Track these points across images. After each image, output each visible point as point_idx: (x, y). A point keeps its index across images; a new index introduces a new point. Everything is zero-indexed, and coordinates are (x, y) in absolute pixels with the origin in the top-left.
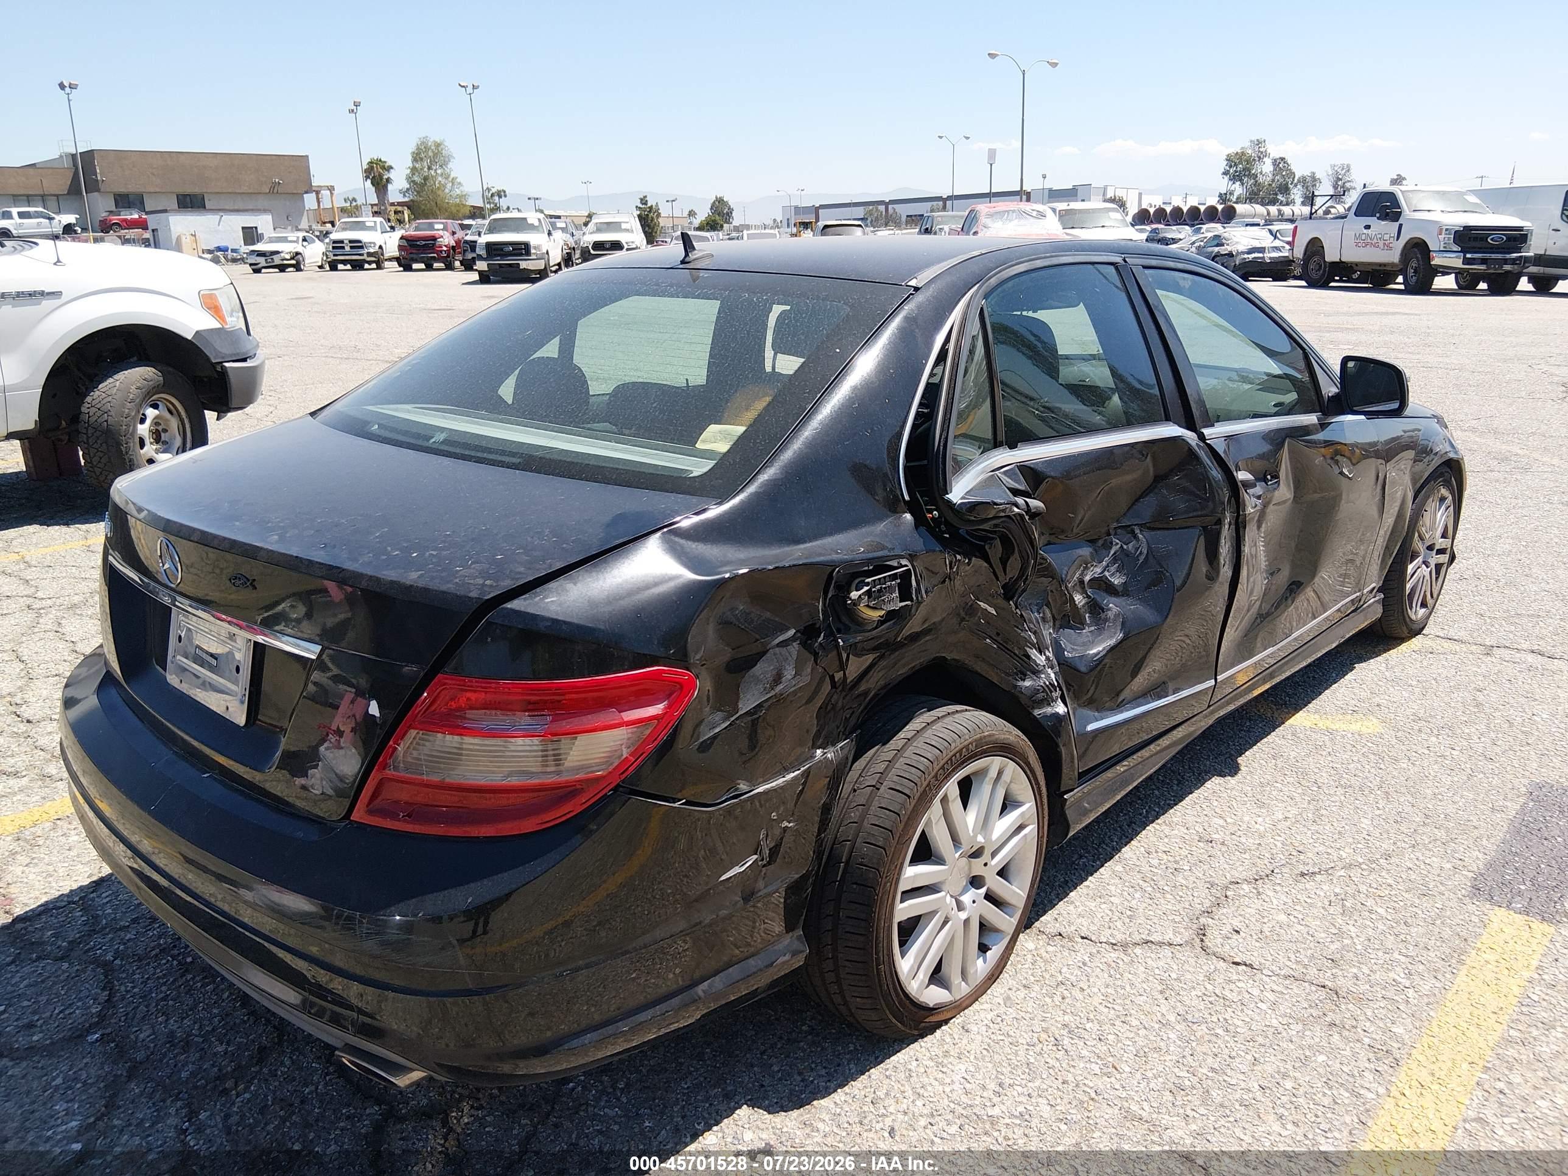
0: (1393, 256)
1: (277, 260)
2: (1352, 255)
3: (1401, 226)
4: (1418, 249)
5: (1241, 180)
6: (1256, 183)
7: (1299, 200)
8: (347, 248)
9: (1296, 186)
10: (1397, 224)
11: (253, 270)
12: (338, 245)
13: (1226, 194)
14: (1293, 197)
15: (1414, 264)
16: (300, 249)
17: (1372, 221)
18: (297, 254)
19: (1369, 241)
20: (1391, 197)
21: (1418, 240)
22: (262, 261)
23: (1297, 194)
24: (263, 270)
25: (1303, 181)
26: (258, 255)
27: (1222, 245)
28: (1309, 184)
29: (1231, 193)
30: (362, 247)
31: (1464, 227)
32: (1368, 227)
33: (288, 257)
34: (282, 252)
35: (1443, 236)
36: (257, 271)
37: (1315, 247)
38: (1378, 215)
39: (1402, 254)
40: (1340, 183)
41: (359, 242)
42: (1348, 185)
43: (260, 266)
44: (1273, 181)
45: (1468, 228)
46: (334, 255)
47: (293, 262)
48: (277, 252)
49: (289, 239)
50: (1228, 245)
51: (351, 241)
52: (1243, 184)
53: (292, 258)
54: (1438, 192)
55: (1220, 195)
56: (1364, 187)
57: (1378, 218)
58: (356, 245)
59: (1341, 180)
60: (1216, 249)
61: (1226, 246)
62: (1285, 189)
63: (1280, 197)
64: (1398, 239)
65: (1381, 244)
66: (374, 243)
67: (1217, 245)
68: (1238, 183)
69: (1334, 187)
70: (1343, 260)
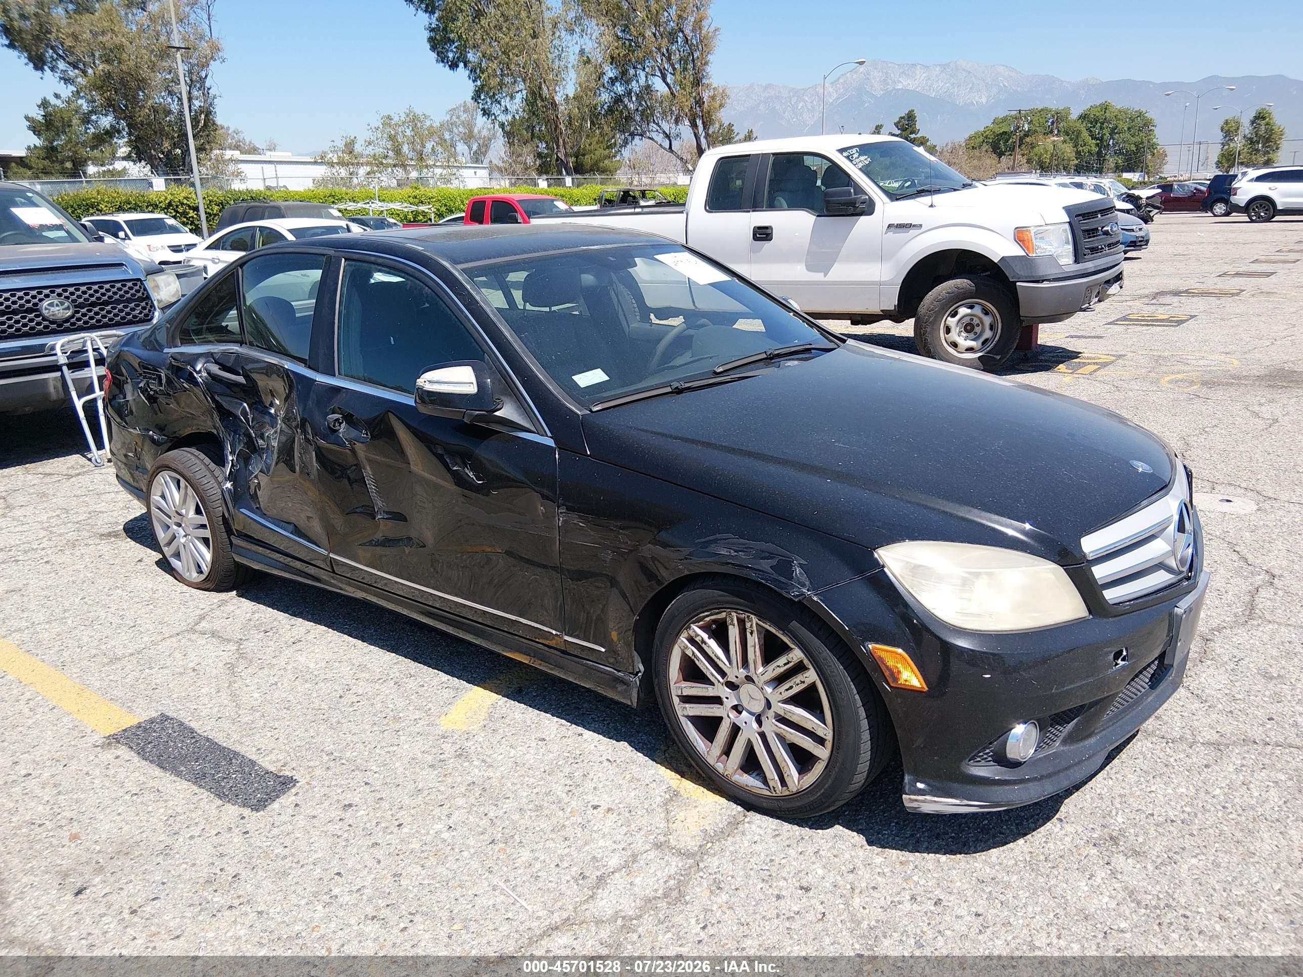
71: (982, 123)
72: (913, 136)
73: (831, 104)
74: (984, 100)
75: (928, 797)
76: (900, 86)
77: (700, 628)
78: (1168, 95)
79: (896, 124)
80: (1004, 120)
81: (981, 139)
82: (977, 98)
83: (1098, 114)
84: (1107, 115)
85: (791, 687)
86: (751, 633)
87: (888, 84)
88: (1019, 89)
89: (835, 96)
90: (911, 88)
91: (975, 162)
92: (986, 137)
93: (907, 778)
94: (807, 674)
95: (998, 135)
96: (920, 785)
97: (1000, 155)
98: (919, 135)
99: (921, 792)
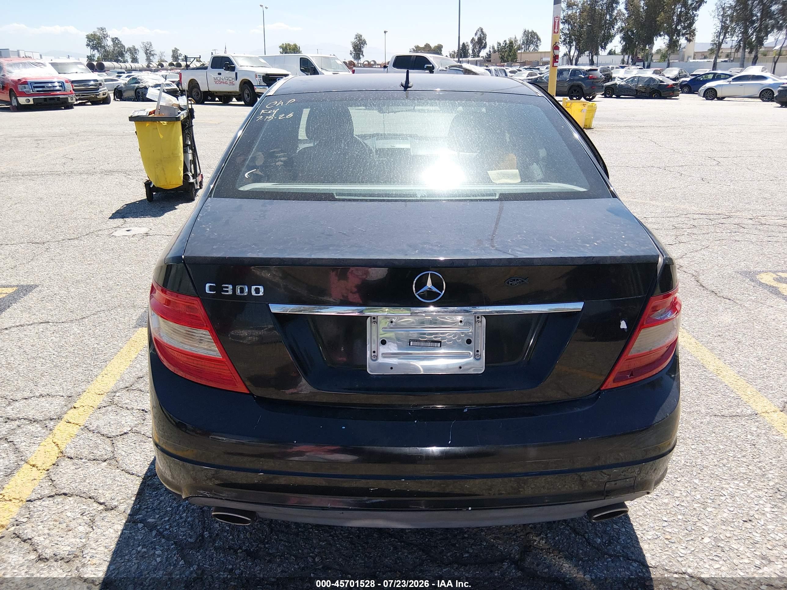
0: (236, 88)
2: (214, 88)
3: (236, 74)
4: (247, 84)
5: (97, 49)
6: (106, 51)
7: (130, 60)
9: (126, 52)
10: (234, 73)
13: (91, 56)
14: (126, 58)
15: (247, 91)
17: (221, 71)
19: (222, 80)
20: (227, 59)
21: (246, 81)
23: (128, 56)
25: (130, 50)
27: (139, 83)
28: (133, 51)
29: (94, 56)
31: (266, 74)
32: (220, 74)
35: (258, 78)
37: (193, 84)
38: (224, 68)
39: (240, 87)
40: (148, 51)
42: (152, 53)
44: (114, 50)
45: (267, 75)
50: (142, 83)
52: (99, 51)
54: (248, 57)
55: (88, 57)
56: (212, 54)
57: (225, 70)
59: (148, 50)
60: (137, 85)
61: (141, 84)
62: (122, 54)
63: (120, 58)
64: (236, 80)
65: (228, 82)
67: (136, 83)
68: (96, 51)
69: (146, 53)
70: (210, 90)
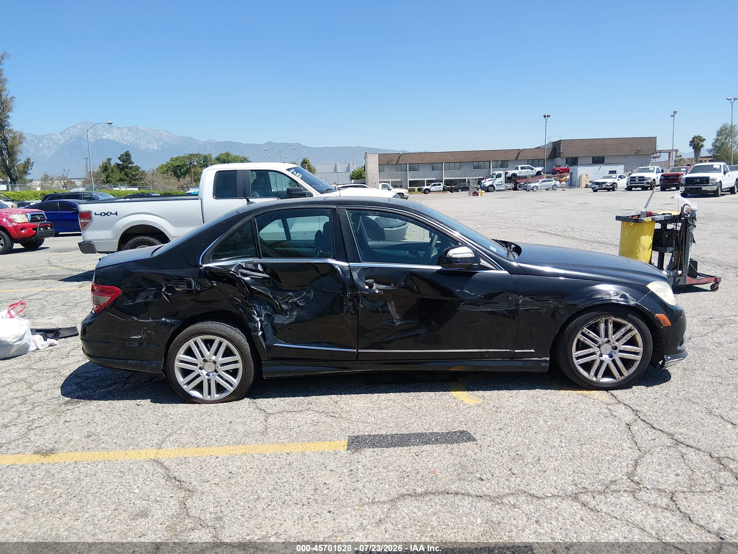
1: (604, 186)
8: (637, 181)
11: (593, 190)
12: (633, 179)
16: (616, 181)
18: (614, 183)
22: (597, 187)
24: (598, 191)
26: (596, 184)
30: (644, 180)
33: (609, 185)
34: (607, 183)
36: (595, 191)
41: (644, 177)
43: (596, 189)
46: (630, 184)
47: (611, 187)
48: (605, 183)
49: (613, 177)
51: (639, 177)
53: (611, 185)
58: (642, 179)
66: (651, 178)
71: (165, 160)
72: (130, 165)
73: (62, 145)
74: (156, 148)
75: (672, 361)
76: (105, 137)
77: (587, 328)
78: (266, 150)
79: (119, 158)
80: (177, 159)
81: (166, 169)
82: (151, 147)
83: (224, 158)
84: (230, 158)
85: (627, 338)
86: (611, 324)
87: (97, 136)
88: (174, 143)
89: (64, 141)
90: (112, 138)
91: (167, 181)
92: (169, 167)
93: (665, 357)
94: (633, 332)
95: (175, 167)
96: (669, 358)
97: (178, 177)
98: (134, 165)
99: (670, 360)
